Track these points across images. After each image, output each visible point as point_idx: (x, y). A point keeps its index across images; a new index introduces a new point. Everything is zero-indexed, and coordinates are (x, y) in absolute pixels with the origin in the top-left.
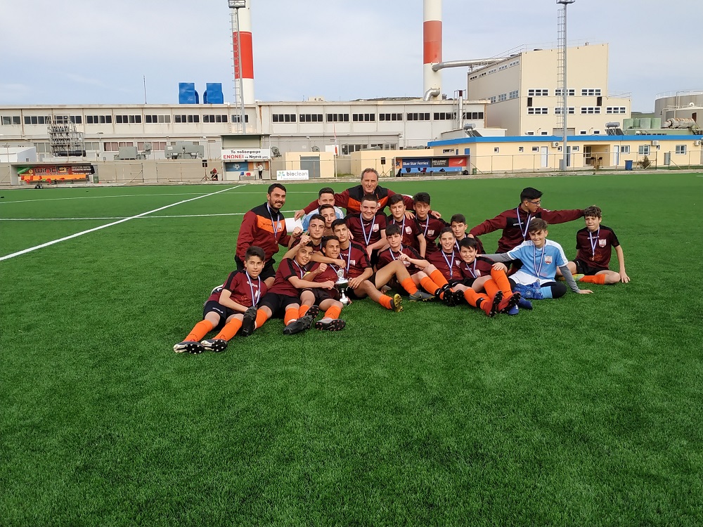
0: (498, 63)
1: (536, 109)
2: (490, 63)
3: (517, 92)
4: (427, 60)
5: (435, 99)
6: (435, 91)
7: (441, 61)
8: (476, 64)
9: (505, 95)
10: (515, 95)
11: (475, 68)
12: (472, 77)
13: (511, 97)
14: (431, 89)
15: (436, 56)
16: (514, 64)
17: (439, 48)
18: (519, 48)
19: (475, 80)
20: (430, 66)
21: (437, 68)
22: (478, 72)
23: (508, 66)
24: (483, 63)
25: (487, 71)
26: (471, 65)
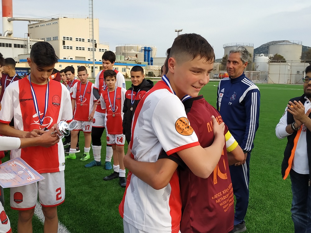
0: (46, 22)
1: (67, 47)
2: (41, 21)
3: (57, 37)
4: (4, 15)
5: (10, 36)
6: (10, 32)
7: (12, 17)
8: (33, 21)
9: (51, 38)
10: (56, 38)
11: (32, 23)
12: (30, 27)
13: (53, 39)
14: (7, 31)
15: (9, 14)
16: (55, 23)
17: (11, 10)
18: (58, 16)
19: (32, 29)
20: (6, 19)
21: (10, 20)
22: (34, 25)
23: (52, 24)
24: (37, 21)
25: (39, 25)
26: (30, 21)
